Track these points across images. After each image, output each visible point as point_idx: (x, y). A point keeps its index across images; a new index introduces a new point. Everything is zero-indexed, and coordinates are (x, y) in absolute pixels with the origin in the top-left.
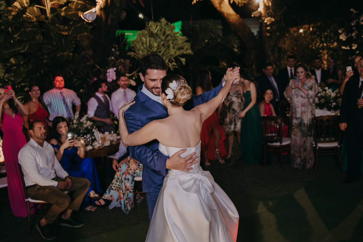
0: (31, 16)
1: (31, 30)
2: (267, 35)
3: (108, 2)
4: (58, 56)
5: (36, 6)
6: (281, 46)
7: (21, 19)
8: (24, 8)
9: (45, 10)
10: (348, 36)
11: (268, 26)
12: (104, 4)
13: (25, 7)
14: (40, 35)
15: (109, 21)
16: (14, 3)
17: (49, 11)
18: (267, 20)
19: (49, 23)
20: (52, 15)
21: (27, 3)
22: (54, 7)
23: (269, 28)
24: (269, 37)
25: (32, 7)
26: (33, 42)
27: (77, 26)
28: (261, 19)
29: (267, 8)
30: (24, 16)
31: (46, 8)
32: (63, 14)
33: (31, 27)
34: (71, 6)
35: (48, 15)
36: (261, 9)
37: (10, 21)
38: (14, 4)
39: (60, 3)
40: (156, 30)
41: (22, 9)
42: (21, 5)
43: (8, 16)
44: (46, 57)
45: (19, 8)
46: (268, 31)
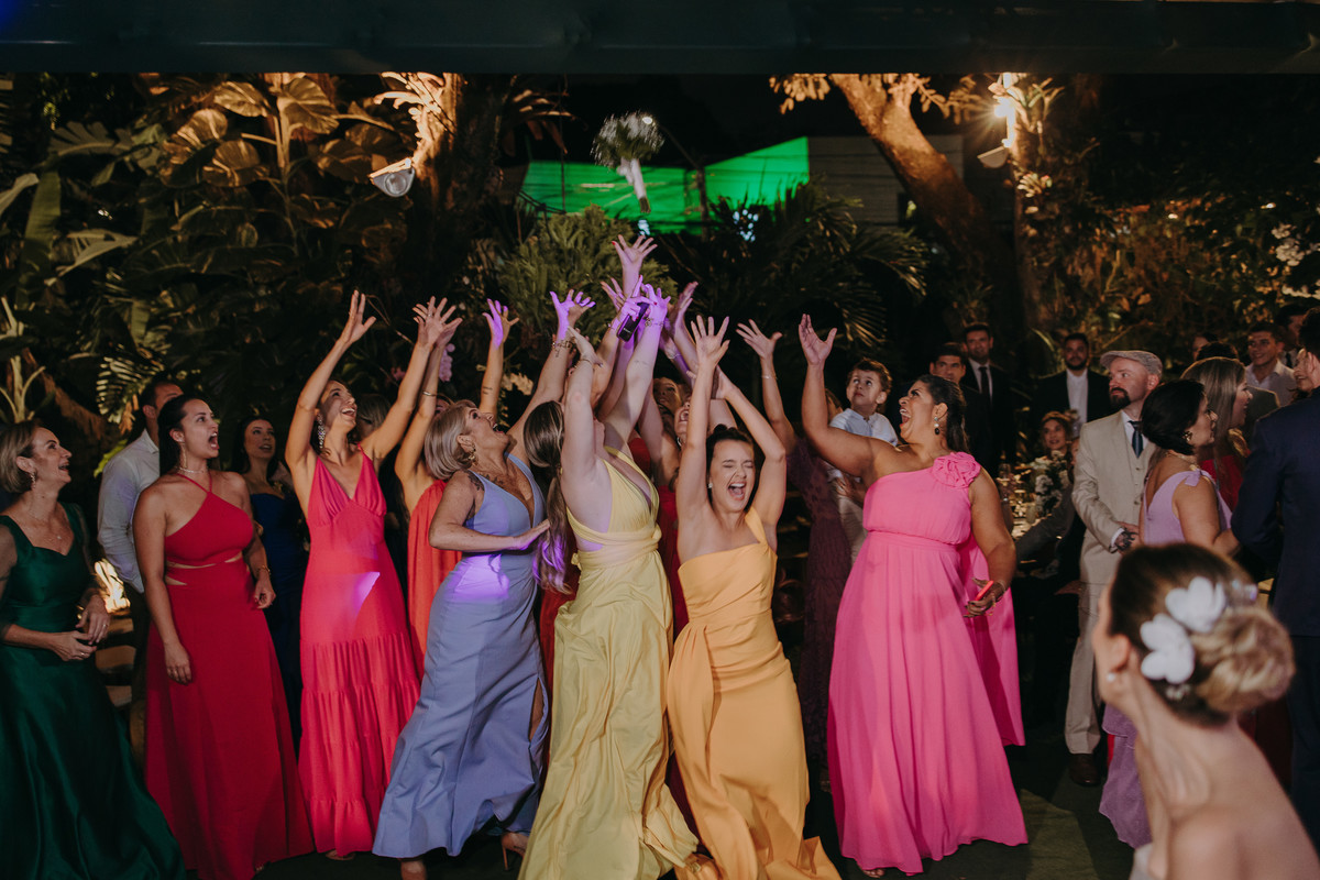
0: (227, 169)
1: (226, 211)
2: (1026, 234)
3: (448, 143)
4: (300, 291)
5: (244, 135)
6: (1080, 272)
7: (197, 177)
8: (209, 144)
9: (275, 147)
10: (1308, 252)
11: (1030, 202)
12: (437, 148)
13: (214, 138)
14: (251, 227)
15: (450, 197)
16: (178, 129)
17: (286, 149)
18: (1029, 183)
19: (281, 187)
20: (293, 163)
21: (219, 129)
22: (300, 138)
23: (1033, 209)
24: (1033, 239)
25: (233, 142)
26: (229, 247)
27: (367, 199)
28: (1011, 177)
29: (1028, 138)
30: (207, 169)
31: (278, 143)
32: (323, 163)
33: (226, 203)
34: (353, 140)
35: (282, 164)
36: (1011, 143)
37: (165, 183)
38: (180, 133)
39: (319, 131)
40: (572, 240)
41: (203, 146)
42: (199, 137)
43: (160, 169)
44: (262, 292)
45: (193, 143)
46: (1031, 220)
